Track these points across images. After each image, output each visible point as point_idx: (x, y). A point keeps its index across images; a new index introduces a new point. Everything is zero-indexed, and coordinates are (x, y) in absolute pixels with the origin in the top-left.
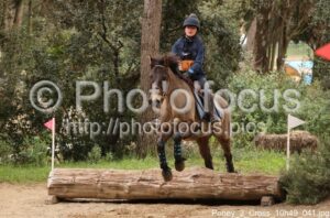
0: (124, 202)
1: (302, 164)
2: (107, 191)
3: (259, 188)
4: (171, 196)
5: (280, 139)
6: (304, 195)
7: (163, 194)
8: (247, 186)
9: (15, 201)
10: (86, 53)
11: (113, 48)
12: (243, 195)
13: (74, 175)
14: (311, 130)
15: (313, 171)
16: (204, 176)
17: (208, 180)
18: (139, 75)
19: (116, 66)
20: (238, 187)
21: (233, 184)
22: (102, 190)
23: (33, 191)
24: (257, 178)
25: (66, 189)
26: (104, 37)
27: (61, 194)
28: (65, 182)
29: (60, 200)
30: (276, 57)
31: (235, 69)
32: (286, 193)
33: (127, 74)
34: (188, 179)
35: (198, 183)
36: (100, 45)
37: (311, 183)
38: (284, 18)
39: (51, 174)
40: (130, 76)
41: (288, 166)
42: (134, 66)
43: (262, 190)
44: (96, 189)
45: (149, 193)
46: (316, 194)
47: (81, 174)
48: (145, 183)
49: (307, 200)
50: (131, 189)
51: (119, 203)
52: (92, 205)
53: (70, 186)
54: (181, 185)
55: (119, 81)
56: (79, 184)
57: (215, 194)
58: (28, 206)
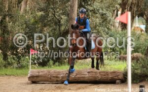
0: (60, 83)
2: (53, 78)
3: (115, 76)
7: (76, 79)
9: (14, 83)
10: (47, 22)
11: (58, 20)
12: (109, 80)
13: (39, 72)
16: (93, 72)
17: (94, 74)
20: (106, 76)
21: (104, 75)
22: (51, 78)
23: (23, 79)
25: (35, 78)
26: (54, 15)
27: (34, 80)
28: (35, 75)
29: (34, 82)
34: (86, 73)
35: (90, 75)
36: (53, 19)
39: (29, 72)
40: (65, 31)
44: (48, 78)
46: (138, 79)
47: (42, 72)
51: (58, 83)
52: (46, 84)
53: (37, 76)
54: (83, 76)
56: (41, 76)
57: (97, 79)
58: (19, 85)
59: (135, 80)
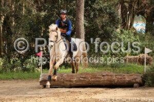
4: (94, 84)
5: (135, 58)
7: (90, 83)
8: (127, 79)
12: (125, 83)
16: (108, 75)
21: (121, 79)
32: (145, 82)
38: (133, 5)
39: (41, 76)
43: (134, 81)
44: (61, 82)
45: (84, 83)
48: (82, 79)
50: (76, 81)
57: (113, 83)
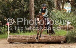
0: (27, 43)
1: (71, 33)
3: (60, 39)
5: (64, 27)
6: (71, 41)
8: (57, 39)
10: (16, 6)
11: (22, 4)
12: (56, 41)
13: (14, 37)
14: (71, 25)
15: (73, 35)
16: (46, 37)
17: (47, 38)
18: (29, 11)
19: (23, 9)
20: (55, 39)
21: (54, 38)
22: (21, 40)
24: (59, 37)
25: (12, 40)
26: (20, 2)
27: (11, 41)
28: (12, 38)
29: (11, 43)
30: (62, 6)
31: (53, 9)
32: (67, 40)
33: (26, 11)
34: (42, 37)
35: (45, 38)
36: (19, 4)
37: (73, 38)
39: (8, 36)
41: (67, 34)
42: (27, 9)
43: (61, 40)
44: (19, 40)
46: (74, 41)
47: (16, 36)
48: (32, 38)
49: (72, 42)
50: (28, 40)
51: (25, 43)
52: (18, 44)
55: (24, 13)
56: (15, 39)
57: (49, 41)
58: (2, 44)
59: (72, 41)
